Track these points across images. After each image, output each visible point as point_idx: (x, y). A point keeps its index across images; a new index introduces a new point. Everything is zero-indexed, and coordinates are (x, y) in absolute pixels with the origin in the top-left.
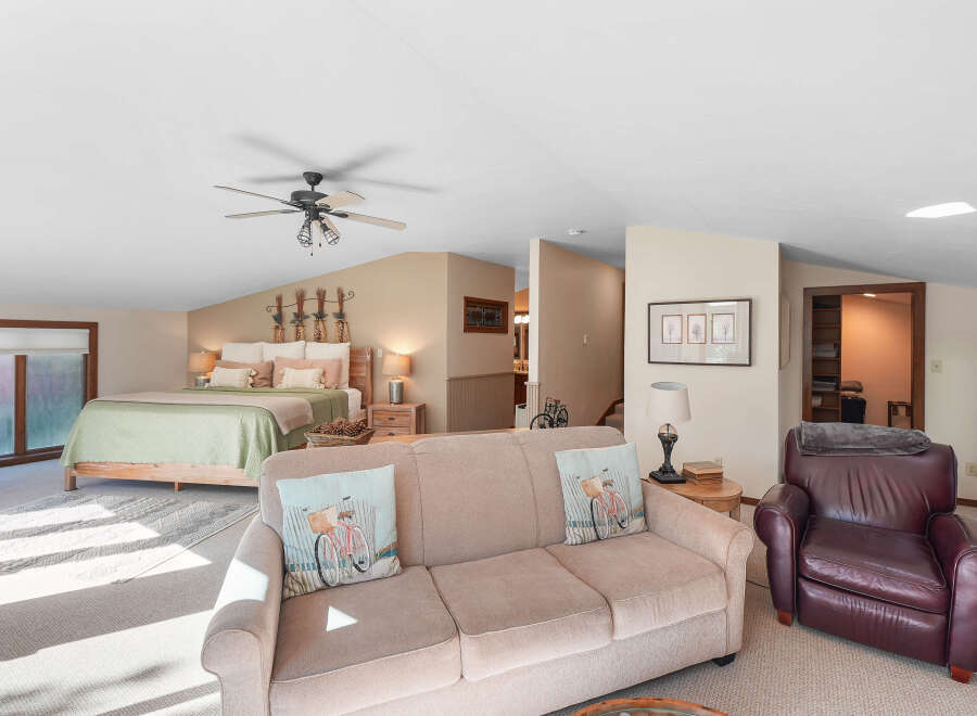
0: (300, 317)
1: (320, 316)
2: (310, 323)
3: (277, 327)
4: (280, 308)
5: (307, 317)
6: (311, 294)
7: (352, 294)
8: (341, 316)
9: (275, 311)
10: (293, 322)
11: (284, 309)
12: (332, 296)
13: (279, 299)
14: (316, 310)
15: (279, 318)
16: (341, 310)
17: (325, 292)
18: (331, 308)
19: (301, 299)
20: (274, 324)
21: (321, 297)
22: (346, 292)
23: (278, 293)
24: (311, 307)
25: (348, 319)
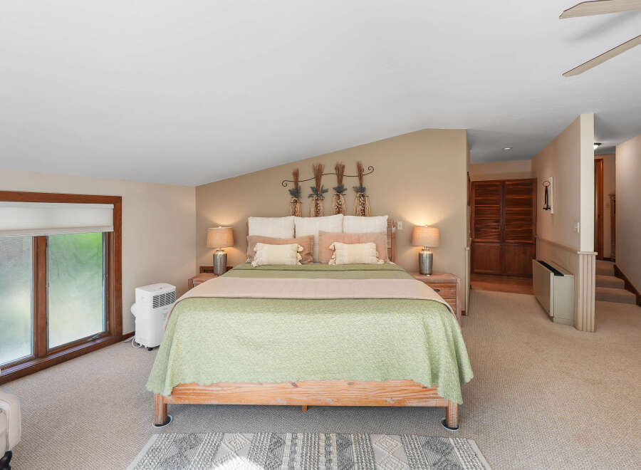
0: (318, 192)
1: (340, 190)
2: (330, 198)
3: (296, 202)
4: (296, 181)
5: (326, 191)
6: (329, 169)
7: (371, 169)
8: (361, 190)
9: (291, 186)
10: (310, 196)
11: (300, 184)
12: (351, 170)
13: (296, 174)
14: (336, 185)
15: (296, 193)
16: (361, 185)
17: (343, 167)
18: (350, 183)
19: (318, 173)
20: (290, 198)
21: (340, 171)
22: (365, 168)
23: (296, 168)
24: (329, 182)
25: (368, 192)
